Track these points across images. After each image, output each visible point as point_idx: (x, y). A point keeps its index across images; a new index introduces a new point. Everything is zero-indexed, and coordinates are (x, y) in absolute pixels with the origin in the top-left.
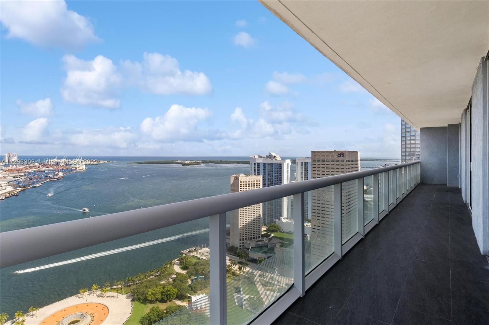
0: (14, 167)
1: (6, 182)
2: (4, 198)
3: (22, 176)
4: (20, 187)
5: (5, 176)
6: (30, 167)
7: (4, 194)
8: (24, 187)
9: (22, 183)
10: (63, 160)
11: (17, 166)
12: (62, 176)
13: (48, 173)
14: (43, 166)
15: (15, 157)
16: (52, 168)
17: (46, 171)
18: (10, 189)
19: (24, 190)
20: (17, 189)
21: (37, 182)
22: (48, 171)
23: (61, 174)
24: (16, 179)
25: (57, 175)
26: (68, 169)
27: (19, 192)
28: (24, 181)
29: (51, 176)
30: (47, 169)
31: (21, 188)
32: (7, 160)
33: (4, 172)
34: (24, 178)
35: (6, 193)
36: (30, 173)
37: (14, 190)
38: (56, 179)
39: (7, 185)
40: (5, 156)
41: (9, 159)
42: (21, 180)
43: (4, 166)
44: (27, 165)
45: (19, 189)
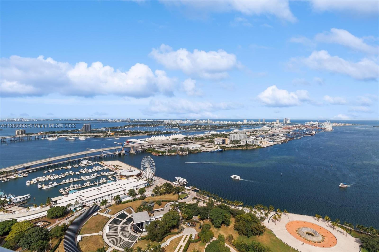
0: (288, 126)
1: (283, 135)
2: (281, 143)
3: (291, 131)
4: (289, 138)
5: (283, 131)
6: (296, 127)
7: (281, 141)
8: (291, 138)
10: (316, 122)
12: (315, 133)
13: (306, 131)
14: (303, 126)
15: (289, 121)
16: (308, 128)
17: (305, 130)
18: (284, 138)
19: (291, 140)
20: (288, 139)
21: (299, 136)
22: (306, 130)
23: (314, 132)
24: (288, 133)
25: (312, 132)
26: (319, 129)
27: (289, 141)
28: (291, 135)
29: (307, 133)
30: (305, 128)
32: (284, 122)
33: (283, 129)
34: (292, 133)
35: (282, 141)
36: (295, 130)
37: (286, 140)
38: (310, 135)
39: (283, 137)
40: (283, 120)
41: (285, 122)
42: (290, 134)
43: (283, 125)
44: (295, 125)
45: (289, 139)
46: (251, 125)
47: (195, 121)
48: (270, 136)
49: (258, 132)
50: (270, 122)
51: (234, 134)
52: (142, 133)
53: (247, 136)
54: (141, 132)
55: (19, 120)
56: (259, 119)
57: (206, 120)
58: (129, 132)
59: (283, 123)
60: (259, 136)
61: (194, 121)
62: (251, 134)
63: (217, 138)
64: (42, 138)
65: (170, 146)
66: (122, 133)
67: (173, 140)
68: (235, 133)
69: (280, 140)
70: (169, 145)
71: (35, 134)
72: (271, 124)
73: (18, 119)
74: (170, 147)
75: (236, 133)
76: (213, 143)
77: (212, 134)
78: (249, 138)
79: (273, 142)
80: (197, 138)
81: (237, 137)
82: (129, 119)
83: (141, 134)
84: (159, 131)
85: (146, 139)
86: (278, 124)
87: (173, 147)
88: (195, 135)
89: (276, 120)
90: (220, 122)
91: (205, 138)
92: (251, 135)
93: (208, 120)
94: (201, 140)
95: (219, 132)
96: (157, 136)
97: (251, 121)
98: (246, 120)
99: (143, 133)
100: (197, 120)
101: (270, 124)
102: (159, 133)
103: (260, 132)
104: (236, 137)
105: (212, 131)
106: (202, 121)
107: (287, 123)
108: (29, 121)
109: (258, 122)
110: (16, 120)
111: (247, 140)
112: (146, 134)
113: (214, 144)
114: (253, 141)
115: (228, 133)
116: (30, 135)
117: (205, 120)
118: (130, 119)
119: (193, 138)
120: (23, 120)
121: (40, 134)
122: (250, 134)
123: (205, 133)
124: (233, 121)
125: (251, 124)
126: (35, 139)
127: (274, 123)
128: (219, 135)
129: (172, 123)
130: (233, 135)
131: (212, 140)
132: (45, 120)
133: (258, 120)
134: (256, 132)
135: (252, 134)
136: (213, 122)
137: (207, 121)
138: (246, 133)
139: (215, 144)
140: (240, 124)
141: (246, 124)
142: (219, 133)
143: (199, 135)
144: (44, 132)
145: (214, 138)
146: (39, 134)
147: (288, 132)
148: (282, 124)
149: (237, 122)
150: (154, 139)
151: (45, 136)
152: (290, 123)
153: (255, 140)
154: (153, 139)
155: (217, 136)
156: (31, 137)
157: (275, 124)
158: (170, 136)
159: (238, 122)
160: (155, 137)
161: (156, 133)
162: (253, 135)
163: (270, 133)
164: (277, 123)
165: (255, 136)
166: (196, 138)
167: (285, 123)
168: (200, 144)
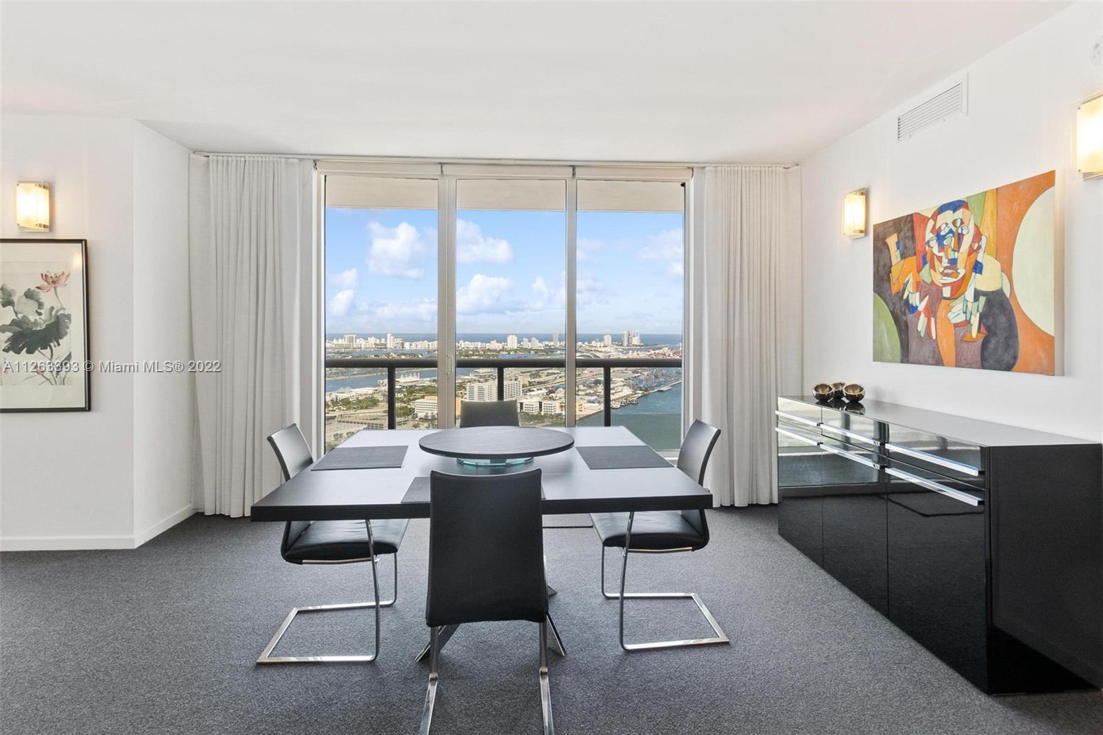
0: (635, 353)
1: (623, 380)
2: (619, 406)
4: (641, 390)
7: (620, 400)
8: (646, 390)
9: (644, 382)
11: (639, 352)
14: (674, 353)
15: (637, 338)
19: (646, 395)
20: (638, 392)
21: (665, 383)
24: (636, 375)
27: (640, 397)
28: (646, 380)
31: (641, 392)
32: (626, 344)
34: (648, 375)
37: (632, 395)
39: (624, 385)
40: (623, 335)
41: (628, 342)
42: (642, 377)
43: (622, 352)
44: (653, 352)
45: (640, 393)
46: (532, 352)
47: (340, 340)
48: (590, 387)
49: (555, 374)
50: (586, 343)
51: (479, 382)
53: (521, 389)
56: (556, 334)
57: (379, 336)
59: (622, 345)
60: (557, 388)
61: (335, 341)
62: (533, 380)
63: (423, 397)
68: (481, 380)
69: (617, 397)
72: (590, 348)
75: (486, 381)
76: (410, 417)
77: (405, 385)
78: (528, 394)
79: (598, 404)
80: (351, 400)
81: (490, 394)
86: (608, 349)
88: (342, 390)
89: (604, 335)
90: (430, 343)
91: (382, 402)
92: (533, 385)
93: (389, 335)
94: (366, 408)
95: (428, 379)
97: (530, 341)
98: (516, 335)
100: (346, 336)
101: (587, 348)
103: (560, 375)
104: (486, 392)
105: (404, 375)
106: (366, 339)
107: (633, 345)
109: (551, 343)
111: (522, 401)
113: (413, 417)
114: (541, 403)
115: (460, 381)
117: (377, 338)
119: (337, 402)
122: (530, 383)
123: (381, 381)
124: (475, 342)
125: (531, 349)
127: (599, 344)
128: (429, 386)
130: (476, 385)
131: (403, 405)
133: (552, 335)
134: (547, 376)
135: (537, 380)
136: (407, 345)
137: (383, 341)
138: (516, 380)
139: (417, 419)
140: (495, 351)
141: (515, 351)
142: (430, 381)
143: (356, 390)
145: (414, 400)
147: (637, 373)
148: (620, 349)
149: (488, 344)
152: (639, 346)
153: (544, 399)
155: (420, 390)
157: (600, 349)
159: (489, 342)
162: (539, 383)
163: (587, 375)
164: (605, 346)
165: (546, 388)
166: (346, 402)
167: (628, 346)
168: (364, 421)
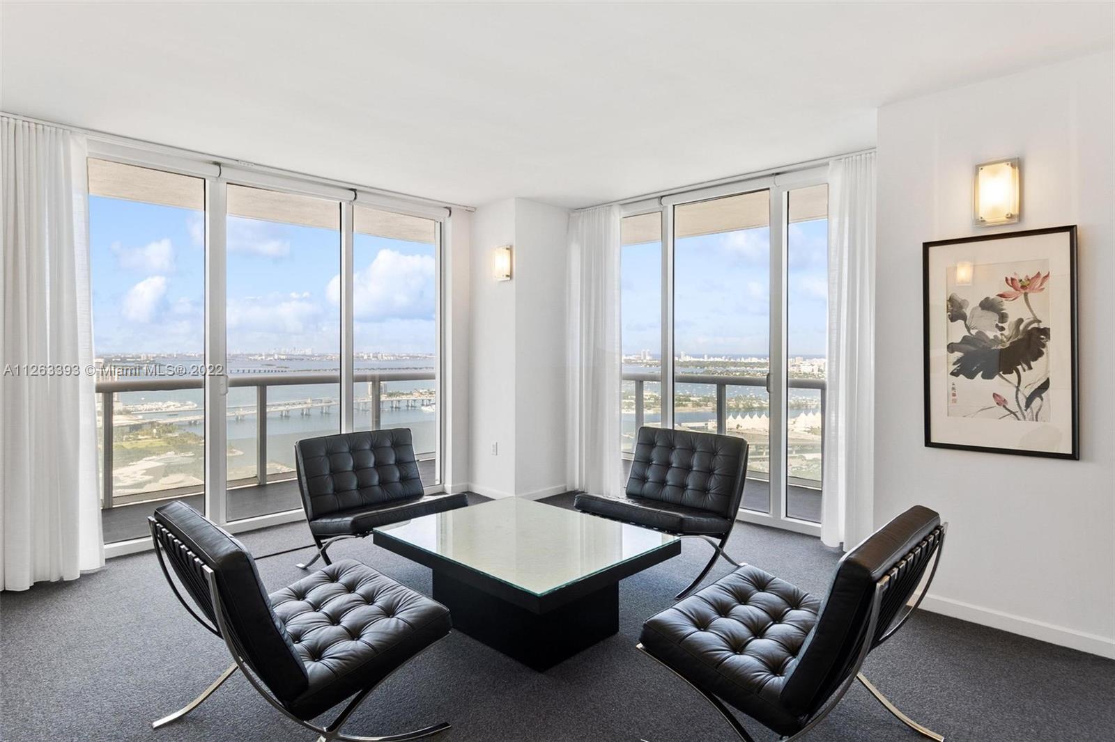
52: (693, 401)
54: (691, 399)
55: (373, 357)
58: (652, 396)
64: (423, 405)
65: (797, 455)
66: (627, 401)
67: (809, 432)
70: (797, 452)
71: (407, 394)
73: (371, 355)
74: (800, 460)
82: (650, 355)
83: (690, 404)
84: (753, 399)
85: (709, 423)
87: (811, 458)
96: (747, 417)
99: (697, 404)
102: (755, 405)
108: (392, 358)
110: (365, 357)
112: (706, 405)
116: (398, 398)
118: (651, 353)
120: (379, 356)
121: (417, 394)
126: (408, 409)
129: (802, 370)
132: (426, 357)
144: (425, 390)
146: (416, 396)
150: (738, 426)
151: (430, 400)
154: (736, 426)
156: (399, 401)
158: (798, 419)
160: (739, 417)
161: (741, 406)
